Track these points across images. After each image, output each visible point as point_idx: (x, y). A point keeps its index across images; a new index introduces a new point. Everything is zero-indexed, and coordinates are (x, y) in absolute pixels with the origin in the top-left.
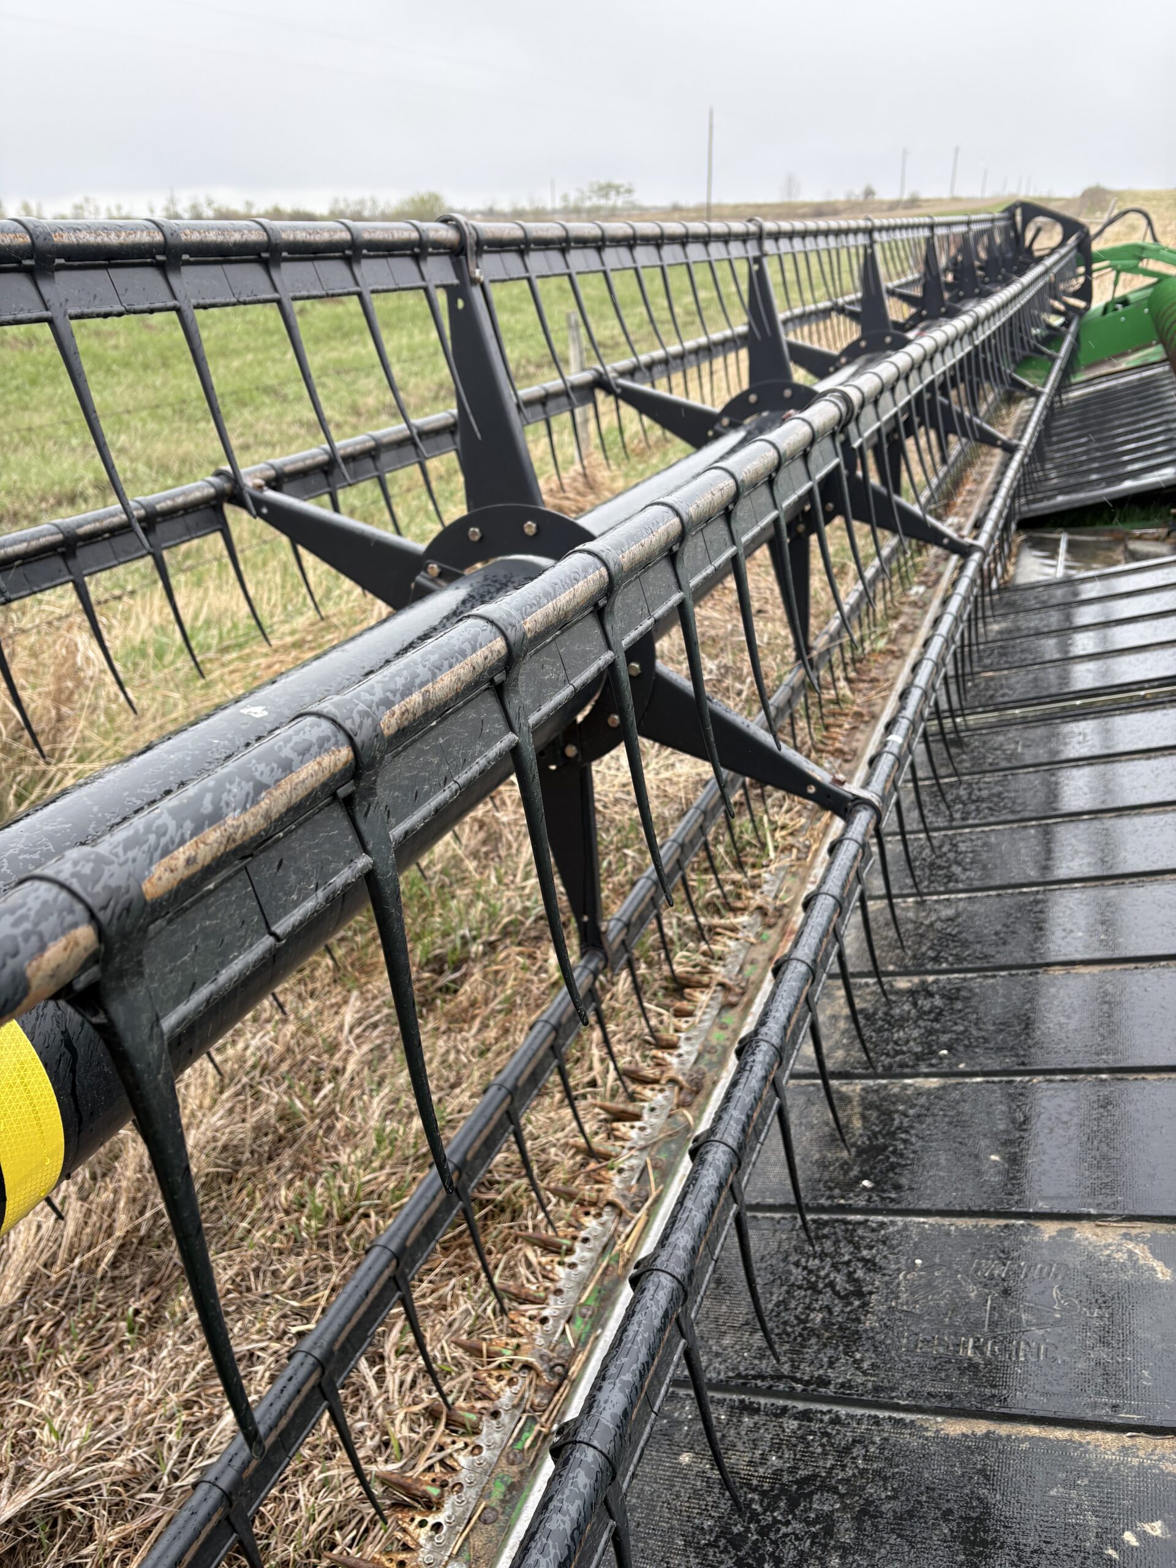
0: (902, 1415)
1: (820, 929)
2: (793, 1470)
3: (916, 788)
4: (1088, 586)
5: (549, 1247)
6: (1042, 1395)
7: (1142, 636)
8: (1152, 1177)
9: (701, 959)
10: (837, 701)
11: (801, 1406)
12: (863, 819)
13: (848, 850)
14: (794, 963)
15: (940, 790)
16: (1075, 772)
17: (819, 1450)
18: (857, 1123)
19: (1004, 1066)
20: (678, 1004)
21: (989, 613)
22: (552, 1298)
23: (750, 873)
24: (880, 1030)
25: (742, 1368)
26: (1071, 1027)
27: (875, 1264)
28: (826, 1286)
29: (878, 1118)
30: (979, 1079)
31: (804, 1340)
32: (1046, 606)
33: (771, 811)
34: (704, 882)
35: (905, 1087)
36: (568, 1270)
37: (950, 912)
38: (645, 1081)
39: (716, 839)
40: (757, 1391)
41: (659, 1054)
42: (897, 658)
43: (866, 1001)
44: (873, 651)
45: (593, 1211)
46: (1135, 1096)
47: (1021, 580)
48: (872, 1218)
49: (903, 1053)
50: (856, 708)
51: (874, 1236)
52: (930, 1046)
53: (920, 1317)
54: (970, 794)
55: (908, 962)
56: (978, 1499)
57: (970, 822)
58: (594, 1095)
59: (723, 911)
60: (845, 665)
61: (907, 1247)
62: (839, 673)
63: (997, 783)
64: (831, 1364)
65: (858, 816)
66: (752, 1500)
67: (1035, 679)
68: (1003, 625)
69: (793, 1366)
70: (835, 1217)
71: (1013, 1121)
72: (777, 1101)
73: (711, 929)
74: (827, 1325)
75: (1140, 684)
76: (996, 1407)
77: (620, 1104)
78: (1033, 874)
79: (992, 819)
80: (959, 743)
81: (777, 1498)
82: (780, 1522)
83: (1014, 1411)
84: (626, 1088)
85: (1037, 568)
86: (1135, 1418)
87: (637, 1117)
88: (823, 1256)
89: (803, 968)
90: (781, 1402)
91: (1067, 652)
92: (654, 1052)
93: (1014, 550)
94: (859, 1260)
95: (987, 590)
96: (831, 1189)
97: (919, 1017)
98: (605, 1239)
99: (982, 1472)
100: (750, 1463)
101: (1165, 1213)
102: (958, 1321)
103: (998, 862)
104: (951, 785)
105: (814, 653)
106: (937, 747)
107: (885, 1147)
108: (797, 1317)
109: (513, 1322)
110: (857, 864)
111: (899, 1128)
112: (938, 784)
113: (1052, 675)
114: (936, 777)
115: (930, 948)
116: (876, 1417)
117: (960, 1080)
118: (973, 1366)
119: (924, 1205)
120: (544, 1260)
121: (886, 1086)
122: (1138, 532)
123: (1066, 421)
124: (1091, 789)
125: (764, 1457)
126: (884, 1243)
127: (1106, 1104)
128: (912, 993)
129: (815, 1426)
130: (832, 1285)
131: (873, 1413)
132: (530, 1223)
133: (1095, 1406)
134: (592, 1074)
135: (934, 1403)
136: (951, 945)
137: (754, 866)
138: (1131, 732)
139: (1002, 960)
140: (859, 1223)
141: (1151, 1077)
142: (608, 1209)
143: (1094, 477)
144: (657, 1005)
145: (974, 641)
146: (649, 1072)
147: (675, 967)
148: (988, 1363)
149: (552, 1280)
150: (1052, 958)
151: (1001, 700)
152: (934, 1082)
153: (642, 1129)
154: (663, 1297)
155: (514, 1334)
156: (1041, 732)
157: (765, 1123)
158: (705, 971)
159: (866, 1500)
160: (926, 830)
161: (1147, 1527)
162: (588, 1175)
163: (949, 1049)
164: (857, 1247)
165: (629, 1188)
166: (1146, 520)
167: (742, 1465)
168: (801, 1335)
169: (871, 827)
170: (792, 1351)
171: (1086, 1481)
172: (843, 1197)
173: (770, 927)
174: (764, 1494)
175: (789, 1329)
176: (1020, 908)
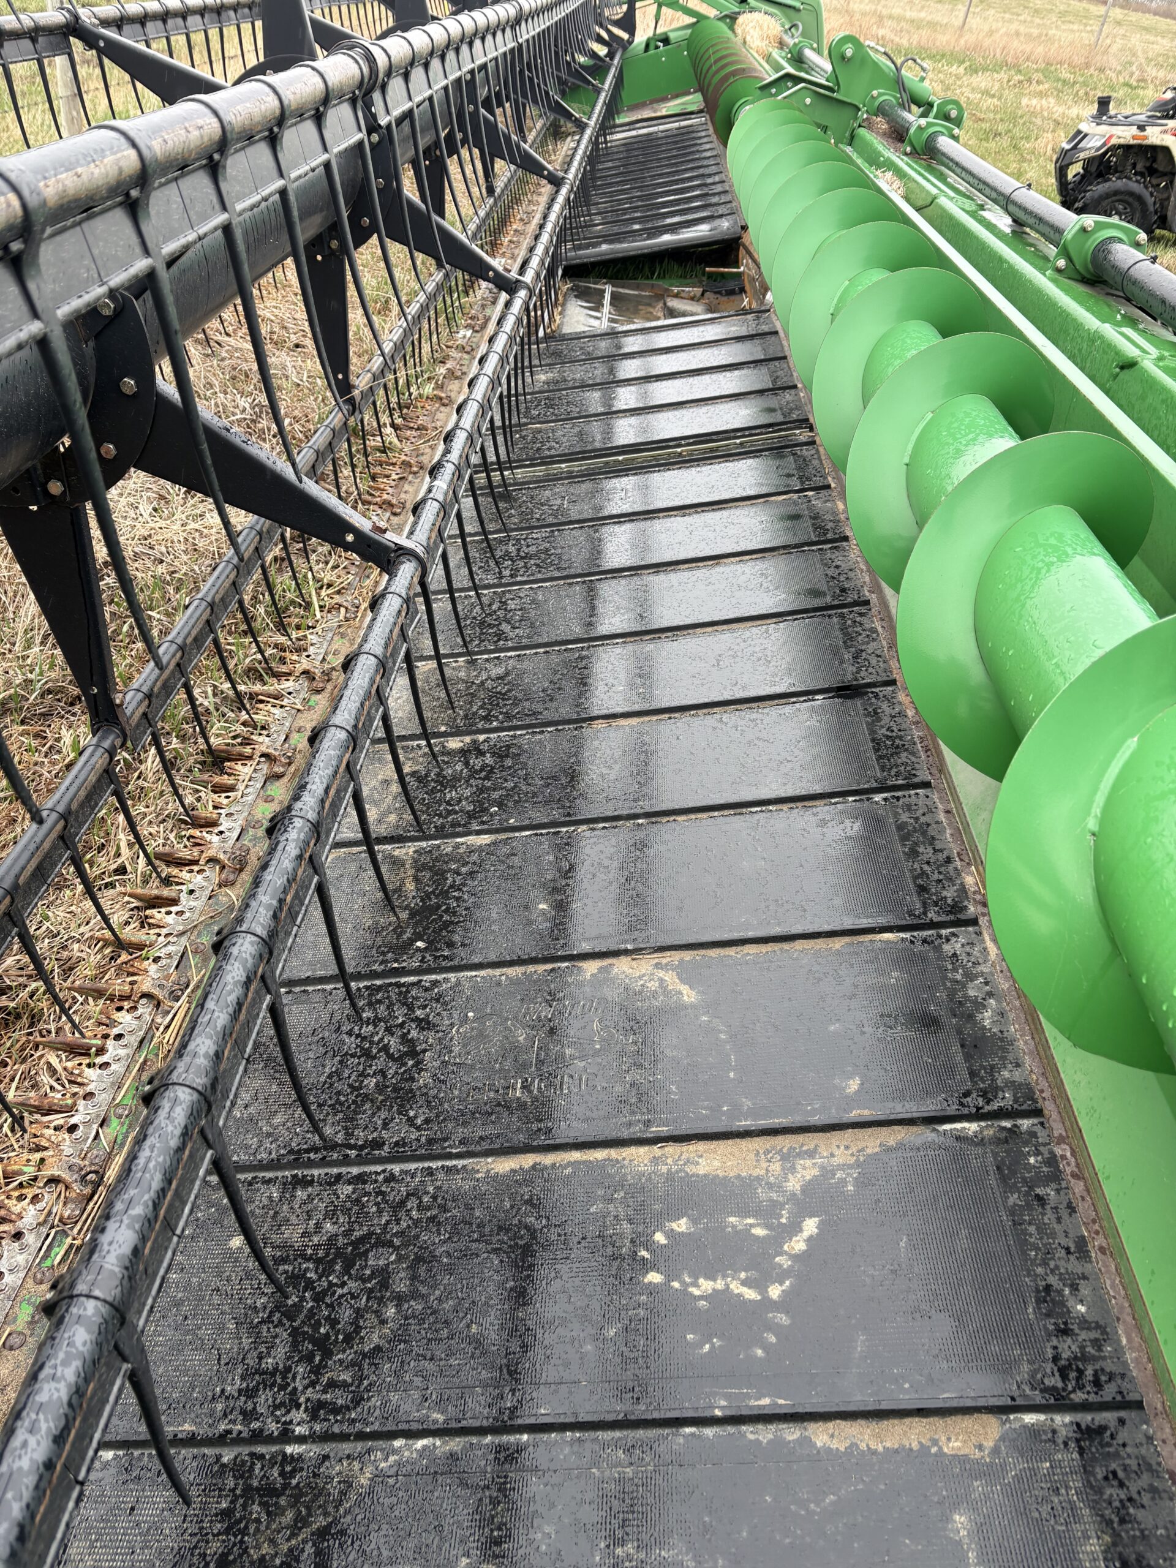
0: (454, 1162)
1: (362, 693)
2: (347, 1233)
3: (464, 544)
4: (630, 340)
5: (76, 1050)
6: (583, 1121)
7: (679, 393)
8: (681, 909)
9: (240, 729)
10: (384, 450)
11: (355, 1171)
12: (407, 571)
13: (391, 606)
14: (333, 730)
15: (489, 546)
16: (617, 528)
17: (374, 1209)
18: (410, 886)
19: (551, 818)
20: (217, 779)
21: (536, 362)
22: (81, 1103)
23: (294, 635)
24: (433, 791)
25: (294, 1144)
26: (613, 777)
27: (428, 1023)
28: (379, 1051)
29: (431, 879)
30: (528, 833)
31: (358, 1106)
32: (591, 358)
33: (315, 568)
34: (242, 645)
35: (457, 846)
36: (99, 1071)
37: (500, 671)
38: (181, 863)
39: (254, 598)
40: (311, 1164)
41: (196, 832)
42: (444, 405)
43: (418, 763)
44: (421, 396)
45: (126, 1005)
46: (667, 837)
47: (567, 330)
48: (425, 978)
49: (456, 813)
50: (403, 457)
51: (427, 995)
52: (481, 803)
53: (472, 1066)
54: (518, 550)
55: (460, 722)
56: (526, 1227)
57: (519, 579)
58: (123, 883)
59: (266, 677)
60: (391, 411)
61: (460, 1001)
62: (385, 419)
63: (544, 539)
64: (385, 1125)
65: (402, 567)
66: (307, 1270)
67: (581, 433)
68: (550, 375)
69: (347, 1134)
70: (388, 981)
71: (560, 869)
72: (316, 879)
73: (252, 696)
74: (380, 1088)
75: (677, 441)
76: (542, 1140)
77: (154, 889)
78: (577, 630)
79: (539, 576)
80: (507, 497)
81: (333, 1262)
82: (336, 1285)
83: (558, 1141)
84: (159, 875)
85: (582, 319)
86: (664, 1130)
87: (174, 902)
88: (376, 1021)
89: (343, 735)
90: (335, 1171)
91: (611, 406)
92: (192, 832)
93: (560, 298)
94: (412, 1020)
95: (533, 338)
96: (383, 954)
97: (471, 776)
98: (142, 1033)
99: (529, 1202)
100: (303, 1235)
101: (691, 941)
102: (508, 1064)
103: (545, 620)
104: (500, 541)
105: (356, 393)
106: (485, 501)
107: (439, 907)
108: (350, 1086)
109: (35, 1136)
110: (401, 620)
111: (451, 887)
112: (487, 539)
113: (595, 429)
114: (485, 532)
115: (481, 707)
116: (430, 1168)
117: (511, 835)
118: (522, 1105)
119: (476, 959)
120: (69, 1065)
121: (439, 846)
122: (676, 290)
123: (610, 164)
124: (632, 545)
125: (318, 1226)
126: (437, 1000)
127: (641, 846)
128: (464, 752)
129: (369, 1187)
130: (386, 1049)
131: (426, 1165)
132: (52, 1027)
133: (630, 1124)
134: (120, 861)
135: (485, 1145)
136: (501, 703)
137: (298, 627)
138: (669, 489)
139: (548, 715)
140: (413, 984)
141: (680, 818)
142: (144, 1001)
143: (636, 227)
144: (192, 782)
145: (520, 390)
146: (185, 854)
147: (212, 740)
148: (535, 1099)
149: (81, 1084)
150: (596, 712)
151: (547, 453)
152: (485, 839)
153: (180, 913)
154: (180, 1115)
155: (39, 1148)
156: (586, 486)
157: (302, 904)
158: (247, 742)
159: (421, 1248)
160: (475, 588)
161: (674, 1226)
162: (120, 968)
163: (500, 805)
164: (411, 1008)
165: (167, 977)
166: (684, 277)
167: (296, 1237)
168: (354, 1102)
169: (416, 580)
170: (345, 1120)
171: (622, 1194)
172: (396, 961)
173: (318, 692)
174: (318, 1261)
175: (342, 1099)
176: (566, 664)
